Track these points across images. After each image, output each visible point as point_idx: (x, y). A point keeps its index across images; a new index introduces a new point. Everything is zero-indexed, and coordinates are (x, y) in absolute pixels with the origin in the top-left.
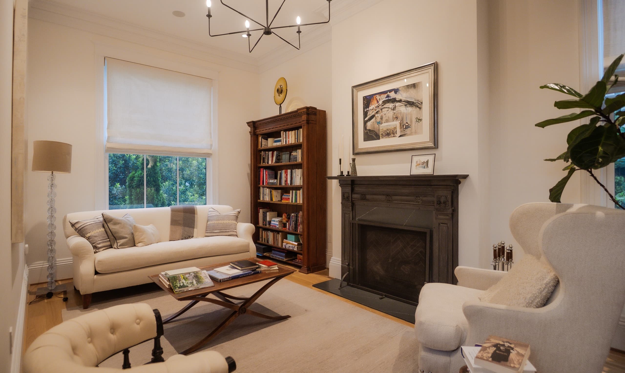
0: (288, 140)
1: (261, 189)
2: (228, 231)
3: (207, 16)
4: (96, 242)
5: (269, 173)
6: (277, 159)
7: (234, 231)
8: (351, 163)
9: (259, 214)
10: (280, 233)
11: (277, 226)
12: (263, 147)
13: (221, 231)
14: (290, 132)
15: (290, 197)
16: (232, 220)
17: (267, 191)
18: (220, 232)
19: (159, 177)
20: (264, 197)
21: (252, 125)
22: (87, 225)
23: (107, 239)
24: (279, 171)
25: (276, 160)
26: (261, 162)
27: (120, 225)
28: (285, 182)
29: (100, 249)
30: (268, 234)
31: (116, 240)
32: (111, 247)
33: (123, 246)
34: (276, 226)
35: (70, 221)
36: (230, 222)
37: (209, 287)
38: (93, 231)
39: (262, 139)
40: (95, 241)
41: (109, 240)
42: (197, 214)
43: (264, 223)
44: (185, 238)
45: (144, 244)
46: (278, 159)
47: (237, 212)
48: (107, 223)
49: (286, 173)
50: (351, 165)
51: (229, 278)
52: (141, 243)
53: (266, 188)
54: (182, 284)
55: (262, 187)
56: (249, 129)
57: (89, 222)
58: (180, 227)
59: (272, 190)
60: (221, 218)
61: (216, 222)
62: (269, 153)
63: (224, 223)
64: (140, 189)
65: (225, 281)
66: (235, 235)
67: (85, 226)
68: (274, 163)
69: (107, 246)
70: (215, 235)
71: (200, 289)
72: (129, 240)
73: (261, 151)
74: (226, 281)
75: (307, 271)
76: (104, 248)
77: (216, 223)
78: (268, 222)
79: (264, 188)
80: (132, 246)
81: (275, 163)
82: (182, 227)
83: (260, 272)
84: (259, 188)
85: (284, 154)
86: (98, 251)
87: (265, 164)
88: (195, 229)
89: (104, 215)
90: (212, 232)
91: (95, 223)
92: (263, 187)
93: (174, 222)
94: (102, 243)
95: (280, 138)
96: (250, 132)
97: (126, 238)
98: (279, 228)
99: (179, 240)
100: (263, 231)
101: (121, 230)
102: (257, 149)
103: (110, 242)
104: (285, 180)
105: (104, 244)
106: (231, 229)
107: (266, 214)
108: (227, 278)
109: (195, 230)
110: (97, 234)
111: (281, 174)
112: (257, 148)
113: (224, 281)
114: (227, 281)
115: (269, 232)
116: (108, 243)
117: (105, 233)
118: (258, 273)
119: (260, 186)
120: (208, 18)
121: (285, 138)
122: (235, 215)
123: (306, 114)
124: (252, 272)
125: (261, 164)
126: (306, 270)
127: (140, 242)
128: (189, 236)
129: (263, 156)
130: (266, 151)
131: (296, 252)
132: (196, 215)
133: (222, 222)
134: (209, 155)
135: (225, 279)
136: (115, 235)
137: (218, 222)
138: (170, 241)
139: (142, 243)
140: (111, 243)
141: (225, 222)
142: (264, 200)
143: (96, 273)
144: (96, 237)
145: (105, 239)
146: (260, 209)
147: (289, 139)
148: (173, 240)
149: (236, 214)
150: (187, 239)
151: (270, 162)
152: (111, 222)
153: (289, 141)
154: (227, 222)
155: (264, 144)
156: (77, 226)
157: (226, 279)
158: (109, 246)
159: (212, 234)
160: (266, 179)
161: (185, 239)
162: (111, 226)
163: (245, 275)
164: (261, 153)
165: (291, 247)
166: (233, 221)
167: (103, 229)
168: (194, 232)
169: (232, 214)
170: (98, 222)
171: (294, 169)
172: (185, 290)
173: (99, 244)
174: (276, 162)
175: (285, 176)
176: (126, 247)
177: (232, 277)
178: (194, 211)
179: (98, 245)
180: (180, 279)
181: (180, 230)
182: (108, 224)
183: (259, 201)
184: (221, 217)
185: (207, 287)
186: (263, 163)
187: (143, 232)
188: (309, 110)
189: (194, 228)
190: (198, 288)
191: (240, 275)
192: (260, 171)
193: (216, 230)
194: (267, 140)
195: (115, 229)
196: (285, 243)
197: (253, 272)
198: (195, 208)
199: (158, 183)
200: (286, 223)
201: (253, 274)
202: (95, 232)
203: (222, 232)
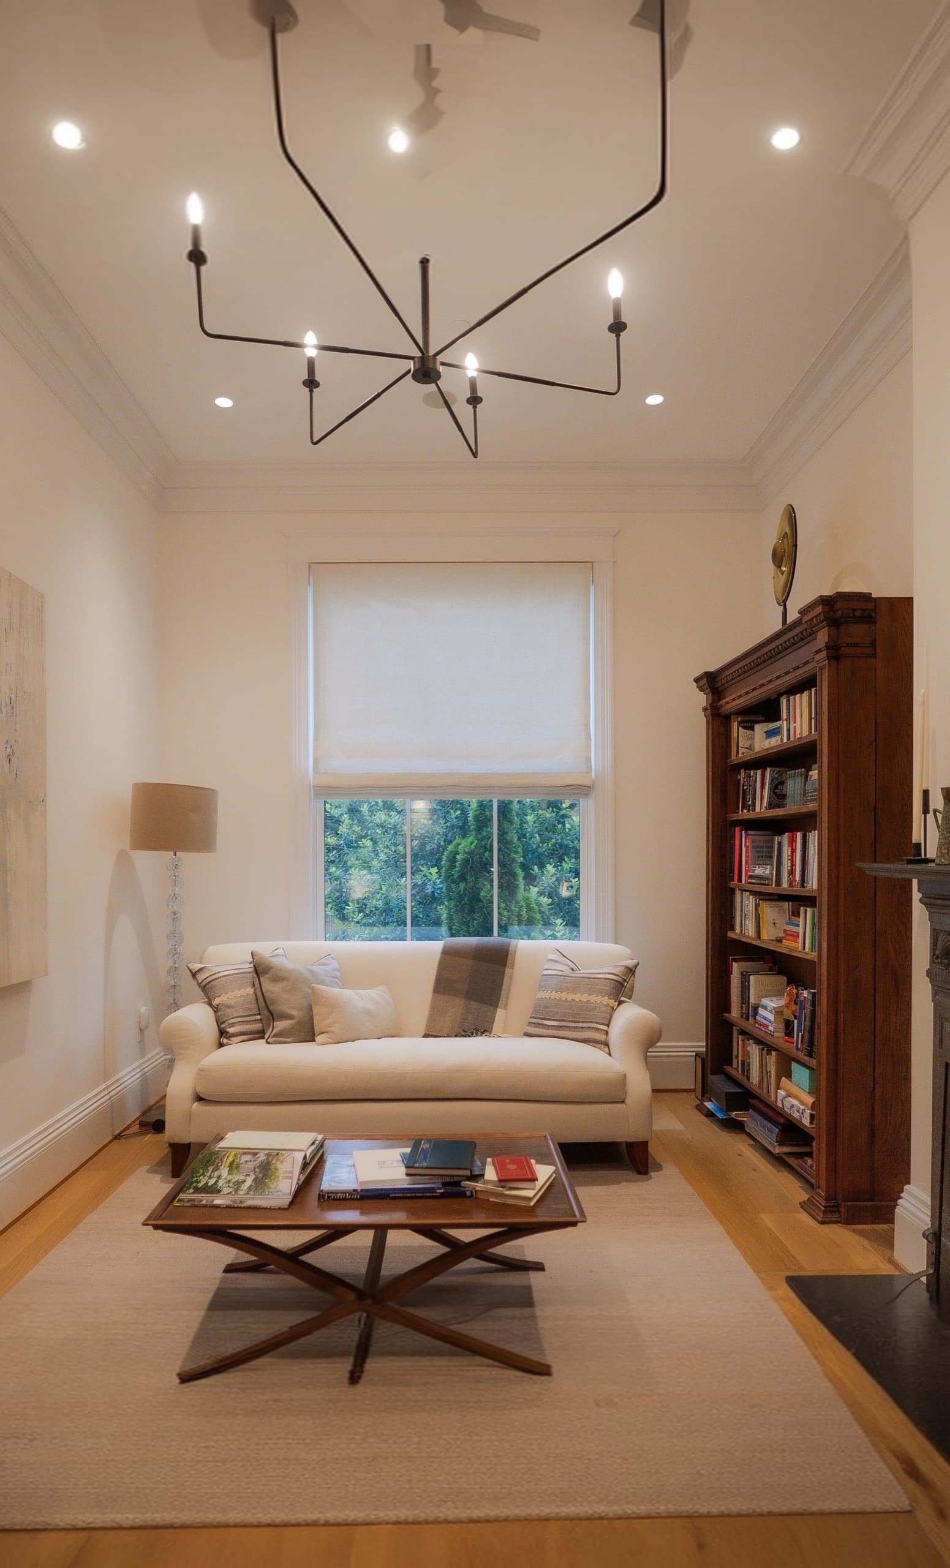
0: (794, 725)
1: (738, 893)
2: (583, 1028)
3: (305, 383)
4: (227, 1020)
5: (754, 844)
6: (772, 795)
7: (598, 1029)
8: (938, 808)
9: (730, 976)
10: (774, 1053)
11: (770, 1028)
12: (740, 755)
13: (564, 1024)
14: (798, 696)
15: (801, 930)
16: (599, 993)
17: (750, 902)
18: (561, 1027)
19: (516, 852)
20: (743, 922)
21: (706, 686)
22: (218, 978)
23: (255, 1015)
24: (776, 837)
25: (770, 798)
26: (738, 809)
27: (285, 983)
28: (789, 877)
29: (233, 1039)
30: (748, 1049)
31: (273, 1021)
32: (260, 1035)
33: (282, 1037)
34: (766, 1026)
35: (189, 965)
36: (593, 998)
37: (270, 1209)
38: (226, 993)
39: (740, 728)
40: (226, 1018)
41: (261, 1020)
42: (512, 967)
43: (744, 1012)
44: (463, 1034)
45: (331, 1038)
46: (778, 797)
47: (623, 969)
48: (260, 974)
49: (792, 842)
50: (940, 816)
51: (350, 1193)
52: (323, 1035)
53: (748, 893)
54: (212, 1182)
55: (739, 889)
56: (701, 699)
57: (224, 971)
58: (457, 999)
59: (760, 902)
60: (568, 985)
61: (554, 995)
62: (756, 773)
63: (574, 1000)
64: (467, 884)
65: (337, 1199)
66: (601, 1042)
67: (216, 979)
68: (766, 807)
69: (251, 1033)
70: (547, 1034)
71: (244, 1208)
72: (299, 1023)
73: (738, 767)
74: (340, 1199)
75: (825, 1212)
76: (245, 1037)
77: (552, 997)
78: (752, 1007)
79: (744, 892)
80: (308, 1039)
81: (770, 809)
82: (463, 1001)
83: (468, 1193)
84: (733, 891)
85: (791, 777)
86: (227, 1043)
87: (744, 814)
88: (498, 1009)
89: (255, 955)
90: (539, 1024)
91: (237, 974)
92: (742, 890)
93: (444, 985)
94: (240, 1025)
95: (776, 721)
96: (705, 709)
97: (289, 1017)
98: (776, 1035)
99: (448, 1036)
100: (740, 1036)
101: (285, 996)
102: (726, 763)
103: (262, 1023)
104: (789, 868)
105: (242, 1026)
106: (591, 1022)
107: (747, 979)
108: (345, 1192)
109: (500, 1012)
110: (232, 1002)
111: (780, 844)
112: (727, 759)
113: (334, 1199)
114: (343, 1199)
115: (751, 1041)
116: (257, 1026)
117: (254, 1001)
118: (462, 1195)
119: (732, 884)
120: (308, 389)
121: (786, 720)
122: (613, 980)
123: (828, 625)
124: (439, 1188)
125: (739, 812)
126: (823, 1208)
127: (323, 1033)
128: (482, 1028)
129: (743, 785)
130: (750, 770)
131: (806, 1130)
132: (508, 970)
133: (570, 997)
134: (585, 790)
135: (336, 1193)
136: (271, 1008)
137: (558, 995)
138: (426, 1036)
139: (328, 1036)
140: (263, 1027)
141: (577, 997)
142: (743, 932)
143: (200, 1099)
144: (229, 1007)
145: (249, 1016)
146: (736, 960)
147: (795, 722)
148: (433, 1033)
149: (617, 975)
150: (469, 1036)
151: (758, 809)
152: (268, 975)
153: (795, 727)
154: (585, 998)
155: (747, 746)
156: (201, 977)
157: (341, 1193)
158: (258, 1032)
159: (541, 1030)
160: (747, 863)
161: (463, 1036)
162: (268, 986)
163: (409, 1195)
164: (739, 776)
165: (795, 1109)
166: (603, 997)
167: (250, 990)
168: (496, 1019)
169: (605, 973)
170: (245, 973)
171: (811, 832)
172: (204, 1202)
173: (232, 1025)
174: (771, 806)
175: (788, 856)
176: (289, 1040)
177: (362, 1190)
178: (507, 956)
179: (231, 1027)
180: (221, 1166)
181: (456, 1006)
182: (261, 978)
183: (730, 934)
184: (570, 983)
185: (265, 1206)
186: (742, 811)
187: (334, 1006)
188: (837, 606)
189: (497, 1007)
190: (241, 1202)
191: (394, 1189)
192: (733, 837)
193: (549, 1020)
194: (752, 729)
195: (272, 992)
196: (785, 1090)
197: (442, 1191)
198: (511, 948)
199: (510, 868)
200: (793, 1021)
201: (442, 1196)
202: (231, 995)
203: (565, 1026)
